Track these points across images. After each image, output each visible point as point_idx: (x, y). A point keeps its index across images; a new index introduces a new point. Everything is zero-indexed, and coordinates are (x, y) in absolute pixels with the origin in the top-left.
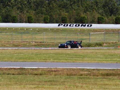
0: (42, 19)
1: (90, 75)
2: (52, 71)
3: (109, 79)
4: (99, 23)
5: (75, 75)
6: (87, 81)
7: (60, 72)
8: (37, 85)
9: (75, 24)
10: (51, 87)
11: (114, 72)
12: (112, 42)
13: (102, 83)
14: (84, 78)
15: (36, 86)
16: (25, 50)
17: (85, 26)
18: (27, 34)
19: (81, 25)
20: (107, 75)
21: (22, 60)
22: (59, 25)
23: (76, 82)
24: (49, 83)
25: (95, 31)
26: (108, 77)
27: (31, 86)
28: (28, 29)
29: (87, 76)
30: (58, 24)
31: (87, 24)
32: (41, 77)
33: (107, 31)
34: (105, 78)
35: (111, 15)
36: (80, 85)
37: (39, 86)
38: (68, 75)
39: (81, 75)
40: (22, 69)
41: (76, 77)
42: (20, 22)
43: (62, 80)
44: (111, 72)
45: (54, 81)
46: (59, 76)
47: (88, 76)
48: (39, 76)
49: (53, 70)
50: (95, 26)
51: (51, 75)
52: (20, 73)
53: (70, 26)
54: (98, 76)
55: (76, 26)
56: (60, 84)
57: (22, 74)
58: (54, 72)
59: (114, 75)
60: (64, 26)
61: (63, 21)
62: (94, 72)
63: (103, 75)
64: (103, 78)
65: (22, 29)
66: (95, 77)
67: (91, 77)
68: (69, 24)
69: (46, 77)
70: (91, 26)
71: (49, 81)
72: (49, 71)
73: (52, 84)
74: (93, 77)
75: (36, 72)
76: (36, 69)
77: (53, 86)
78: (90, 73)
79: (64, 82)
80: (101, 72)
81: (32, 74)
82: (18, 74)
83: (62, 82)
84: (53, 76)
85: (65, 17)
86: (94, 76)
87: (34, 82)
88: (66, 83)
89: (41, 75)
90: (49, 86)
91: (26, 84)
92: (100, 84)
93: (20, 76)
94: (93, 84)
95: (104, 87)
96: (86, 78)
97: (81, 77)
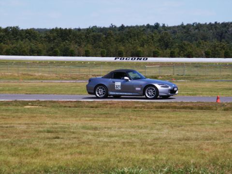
0: (99, 52)
1: (145, 108)
2: (107, 104)
3: (163, 111)
4: (154, 56)
5: (130, 108)
6: (141, 113)
7: (115, 105)
8: (92, 117)
9: (131, 58)
10: (106, 119)
11: (168, 105)
12: (167, 75)
13: (155, 115)
14: (138, 111)
15: (91, 119)
16: (82, 83)
17: (141, 59)
18: (85, 68)
19: (137, 58)
20: (161, 107)
21: (79, 93)
22: (116, 59)
23: (130, 114)
24: (104, 116)
25: (150, 64)
26: (162, 109)
27: (87, 118)
28: (85, 62)
29: (141, 108)
30: (114, 58)
31: (143, 58)
32: (96, 110)
33: (162, 65)
34: (158, 111)
35: (166, 49)
36: (134, 117)
37: (95, 119)
38: (122, 108)
39: (136, 108)
40: (79, 101)
41: (130, 110)
42: (78, 56)
43: (117, 113)
44: (165, 104)
45: (108, 114)
46: (114, 109)
47: (143, 109)
48: (94, 108)
49: (108, 102)
50: (150, 59)
51: (107, 108)
52: (77, 105)
53: (126, 59)
54: (152, 109)
55: (132, 59)
56: (115, 117)
57: (79, 107)
58: (109, 105)
59: (168, 107)
60: (121, 59)
61: (119, 54)
62: (148, 104)
63: (156, 107)
64: (156, 111)
65: (80, 62)
66: (149, 110)
67: (145, 109)
68: (125, 58)
69: (102, 109)
70: (147, 59)
71: (104, 114)
72: (104, 104)
73: (107, 117)
74: (146, 110)
75: (91, 105)
76: (91, 102)
77: (108, 119)
78: (144, 105)
79: (119, 114)
80: (154, 105)
81: (87, 107)
82: (74, 107)
83: (116, 115)
84: (108, 109)
85: (121, 51)
86: (148, 108)
87: (89, 115)
88: (120, 116)
89: (96, 107)
90: (103, 119)
91: (82, 117)
92: (154, 117)
93: (76, 108)
94: (146, 117)
95: (157, 119)
96: (140, 110)
97: (136, 109)
